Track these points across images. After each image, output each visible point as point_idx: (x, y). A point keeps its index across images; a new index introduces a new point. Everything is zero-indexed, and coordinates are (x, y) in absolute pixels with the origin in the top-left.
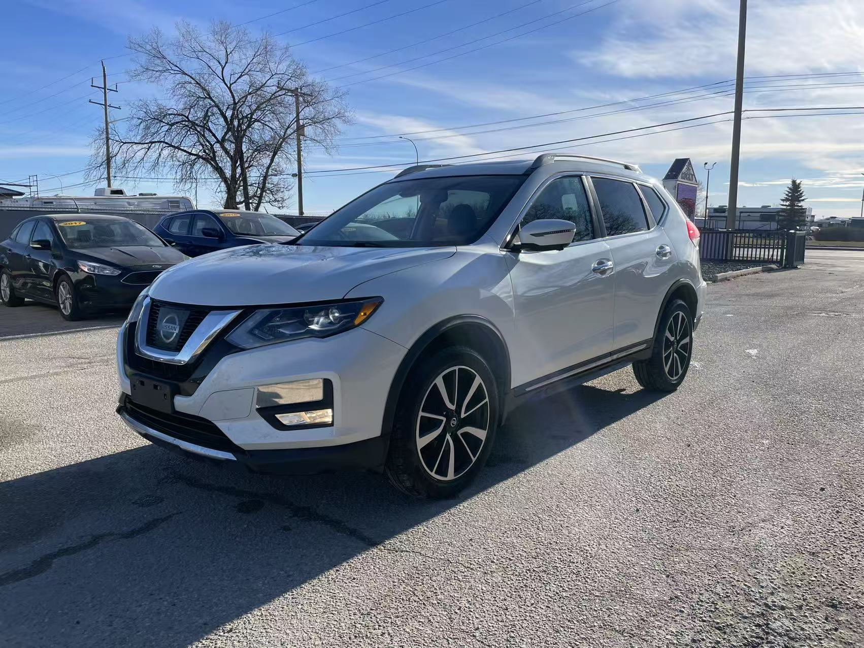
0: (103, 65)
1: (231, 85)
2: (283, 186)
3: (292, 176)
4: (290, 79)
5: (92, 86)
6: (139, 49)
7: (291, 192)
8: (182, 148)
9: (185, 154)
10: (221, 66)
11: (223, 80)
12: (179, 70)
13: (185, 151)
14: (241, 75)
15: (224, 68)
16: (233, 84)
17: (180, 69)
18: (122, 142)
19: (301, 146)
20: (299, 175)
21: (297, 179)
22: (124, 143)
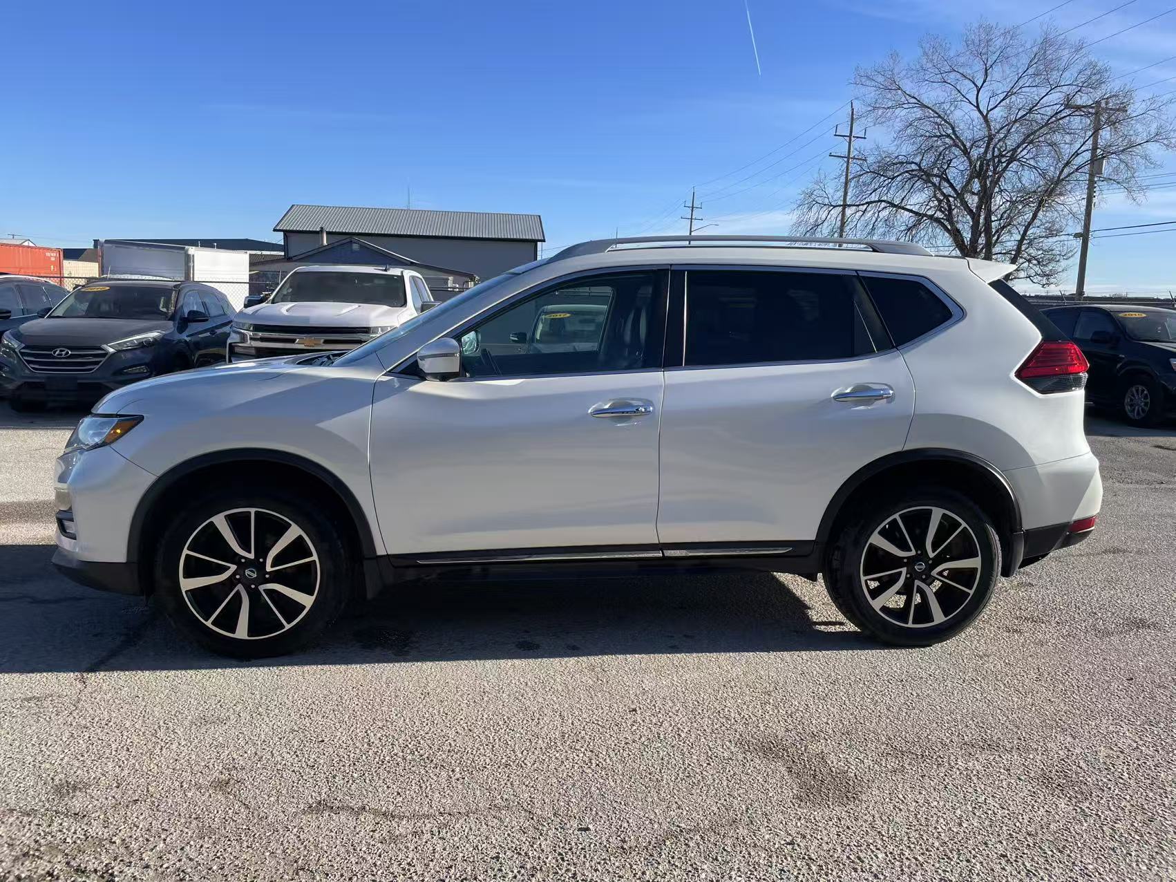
0: (852, 107)
1: (988, 112)
2: (1058, 253)
3: (1074, 236)
4: (1079, 91)
5: (836, 135)
6: (868, 83)
7: (1070, 262)
8: (908, 207)
9: (911, 214)
10: (977, 86)
11: (978, 107)
12: (916, 102)
13: (911, 211)
14: (1007, 95)
15: (980, 89)
16: (991, 110)
17: (919, 101)
18: (832, 206)
19: (1095, 190)
20: (1084, 236)
21: (1080, 241)
22: (834, 207)
